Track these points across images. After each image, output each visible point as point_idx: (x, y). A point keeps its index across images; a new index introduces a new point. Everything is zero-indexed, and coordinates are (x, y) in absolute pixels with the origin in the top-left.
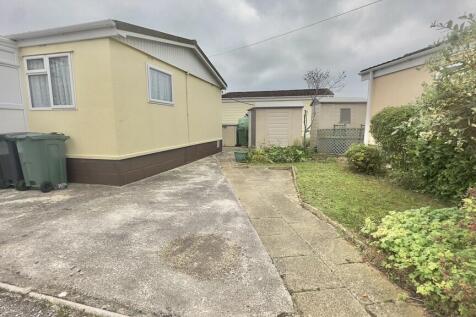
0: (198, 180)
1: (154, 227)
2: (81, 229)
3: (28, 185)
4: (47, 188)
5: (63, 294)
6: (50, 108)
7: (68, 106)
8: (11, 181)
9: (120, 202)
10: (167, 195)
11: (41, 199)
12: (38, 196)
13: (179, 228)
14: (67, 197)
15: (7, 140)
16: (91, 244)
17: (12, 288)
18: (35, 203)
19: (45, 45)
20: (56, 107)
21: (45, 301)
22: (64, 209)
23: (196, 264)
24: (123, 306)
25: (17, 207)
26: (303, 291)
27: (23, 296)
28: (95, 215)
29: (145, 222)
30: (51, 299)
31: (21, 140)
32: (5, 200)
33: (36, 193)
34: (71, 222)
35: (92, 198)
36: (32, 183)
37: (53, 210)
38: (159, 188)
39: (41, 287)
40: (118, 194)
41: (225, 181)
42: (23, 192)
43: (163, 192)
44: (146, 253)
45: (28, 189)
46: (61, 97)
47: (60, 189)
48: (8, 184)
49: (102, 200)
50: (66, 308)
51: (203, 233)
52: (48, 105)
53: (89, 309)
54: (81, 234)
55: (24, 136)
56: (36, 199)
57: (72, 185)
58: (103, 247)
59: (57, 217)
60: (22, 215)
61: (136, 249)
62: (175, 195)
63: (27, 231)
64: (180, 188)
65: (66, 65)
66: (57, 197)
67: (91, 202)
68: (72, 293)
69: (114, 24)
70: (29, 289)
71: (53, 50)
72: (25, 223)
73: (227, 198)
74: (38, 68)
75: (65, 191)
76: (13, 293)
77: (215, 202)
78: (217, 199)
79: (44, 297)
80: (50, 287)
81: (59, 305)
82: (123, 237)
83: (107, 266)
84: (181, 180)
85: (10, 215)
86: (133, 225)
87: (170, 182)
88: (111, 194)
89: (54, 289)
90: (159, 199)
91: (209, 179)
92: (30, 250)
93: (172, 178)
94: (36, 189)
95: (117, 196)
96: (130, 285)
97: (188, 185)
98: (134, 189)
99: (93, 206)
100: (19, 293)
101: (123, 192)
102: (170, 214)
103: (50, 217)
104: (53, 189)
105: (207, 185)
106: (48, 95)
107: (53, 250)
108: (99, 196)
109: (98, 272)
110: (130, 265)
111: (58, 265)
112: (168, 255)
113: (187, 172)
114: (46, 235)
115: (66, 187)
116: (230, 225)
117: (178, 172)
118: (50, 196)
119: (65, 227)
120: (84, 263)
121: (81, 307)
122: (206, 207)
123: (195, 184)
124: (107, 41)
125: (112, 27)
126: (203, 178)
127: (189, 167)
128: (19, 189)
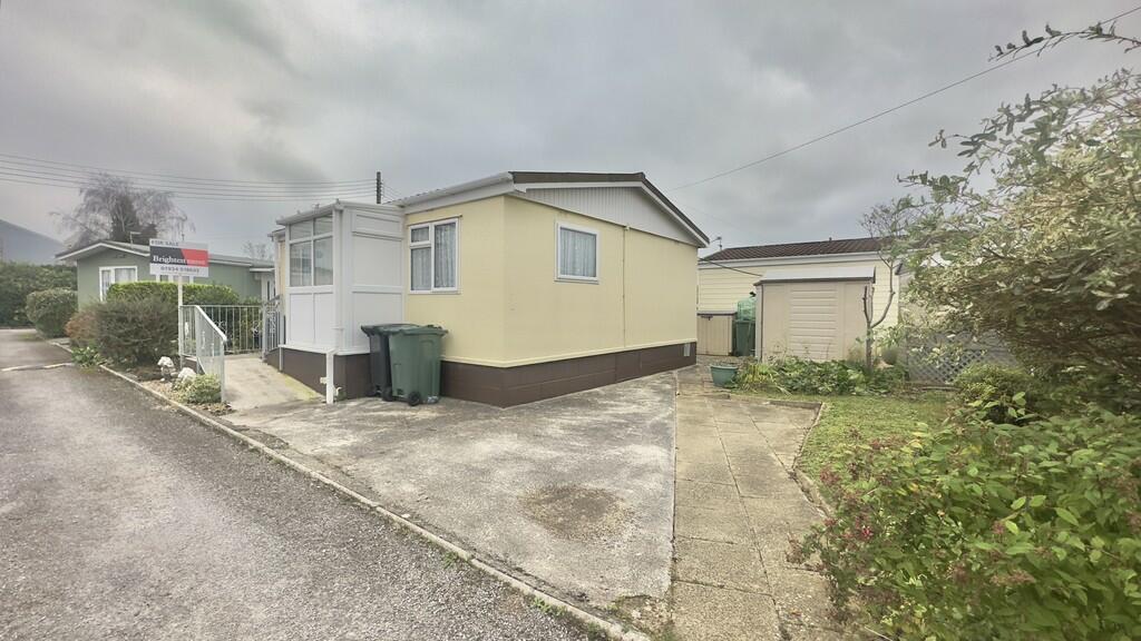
0: (622, 410)
1: (527, 467)
2: (440, 455)
3: (395, 394)
4: (415, 400)
5: (406, 516)
6: (428, 292)
7: (449, 289)
8: (378, 388)
9: (497, 429)
10: (564, 429)
11: (406, 414)
12: (404, 410)
13: (561, 474)
14: (434, 415)
15: (380, 334)
16: (446, 473)
17: (363, 499)
18: (399, 418)
19: (432, 210)
20: (437, 289)
21: (389, 517)
22: (427, 429)
23: (560, 519)
24: (459, 540)
25: (380, 420)
26: (696, 582)
27: (372, 508)
28: (460, 441)
29: (519, 459)
30: (395, 517)
31: (394, 333)
32: (369, 411)
33: (402, 405)
34: (431, 446)
35: (463, 420)
36: (400, 391)
37: (415, 429)
38: (556, 416)
39: (388, 505)
40: (497, 418)
41: (671, 417)
42: (389, 404)
43: (558, 423)
44: (505, 495)
45: (395, 399)
46: (443, 276)
47: (430, 403)
48: (375, 391)
49: (474, 423)
50: (406, 528)
51: (590, 485)
52: (428, 288)
53: (426, 533)
54: (439, 461)
55: (397, 329)
56: (400, 413)
57: (443, 399)
58: (458, 480)
59: (420, 436)
60: (383, 429)
61: (495, 488)
62: (574, 428)
63: (385, 448)
64: (587, 419)
65: (452, 234)
66: (424, 413)
67: (460, 425)
68: (415, 517)
69: (511, 177)
70: (378, 503)
71: (440, 216)
72: (384, 439)
73: (657, 444)
74: (422, 240)
75: (435, 407)
76: (363, 503)
77: (632, 447)
78: (638, 443)
79: (389, 513)
80: (396, 507)
81: (400, 524)
82: (483, 472)
83: (456, 499)
84: (596, 409)
85: (373, 428)
86: (501, 460)
87: (577, 409)
88: (487, 418)
89: (399, 510)
90: (550, 432)
91: (643, 410)
92: (385, 468)
93: (583, 404)
94: (402, 401)
95: (495, 421)
96: (473, 523)
97: (604, 417)
98: (520, 414)
99: (461, 429)
100: (369, 505)
101: (505, 416)
102: (556, 454)
103: (413, 437)
104: (421, 403)
105: (635, 420)
106: (429, 274)
107: (405, 472)
108: (471, 419)
109: (445, 503)
110: (480, 504)
111: (408, 488)
112: (529, 504)
113: (612, 396)
114: (402, 456)
115: (436, 402)
116: (637, 482)
117: (598, 395)
118: (417, 411)
119: (424, 450)
120: (435, 492)
121: (419, 530)
122: (614, 452)
123: (617, 416)
124: (502, 199)
125: (508, 181)
126: (633, 408)
127: (619, 388)
128: (386, 399)
